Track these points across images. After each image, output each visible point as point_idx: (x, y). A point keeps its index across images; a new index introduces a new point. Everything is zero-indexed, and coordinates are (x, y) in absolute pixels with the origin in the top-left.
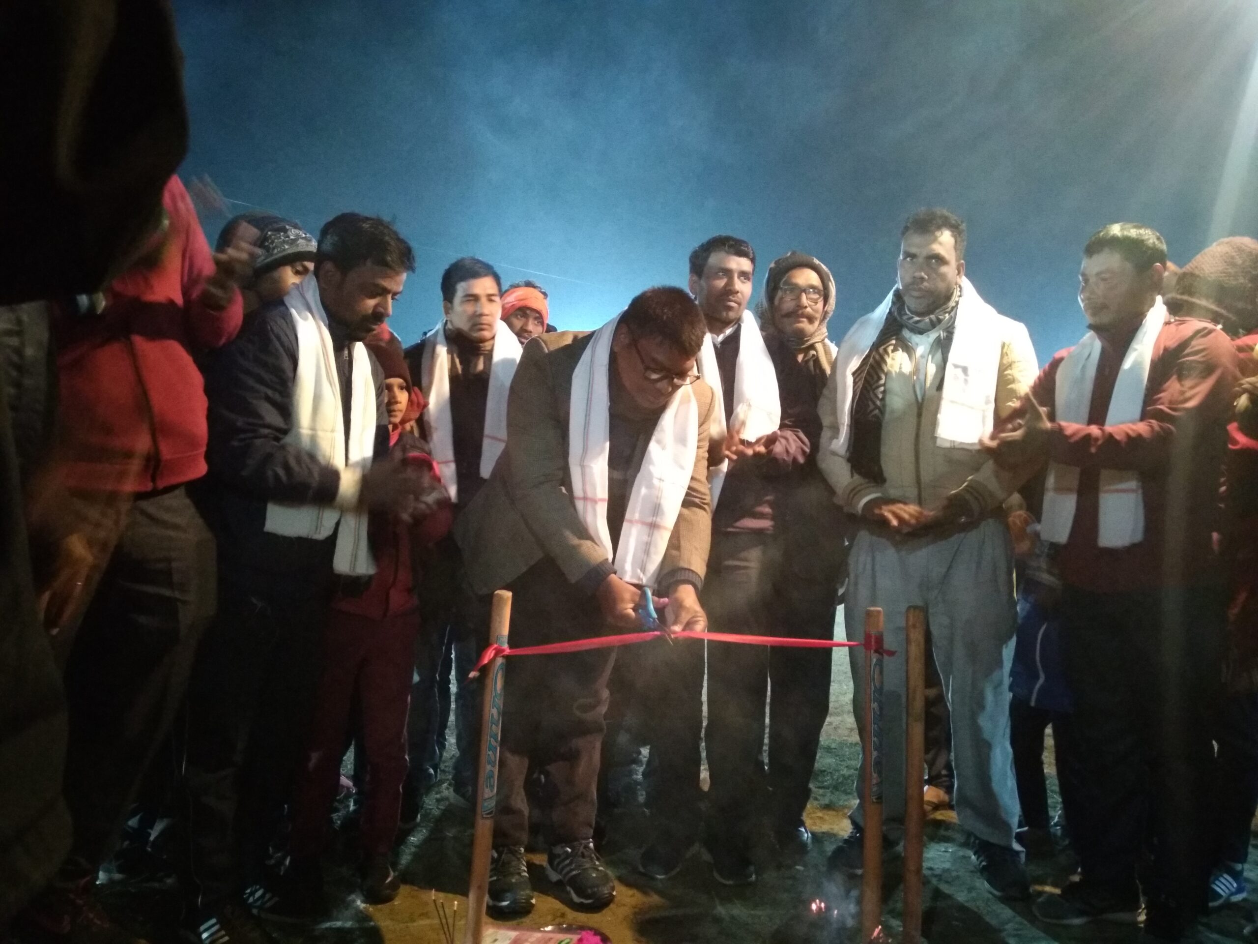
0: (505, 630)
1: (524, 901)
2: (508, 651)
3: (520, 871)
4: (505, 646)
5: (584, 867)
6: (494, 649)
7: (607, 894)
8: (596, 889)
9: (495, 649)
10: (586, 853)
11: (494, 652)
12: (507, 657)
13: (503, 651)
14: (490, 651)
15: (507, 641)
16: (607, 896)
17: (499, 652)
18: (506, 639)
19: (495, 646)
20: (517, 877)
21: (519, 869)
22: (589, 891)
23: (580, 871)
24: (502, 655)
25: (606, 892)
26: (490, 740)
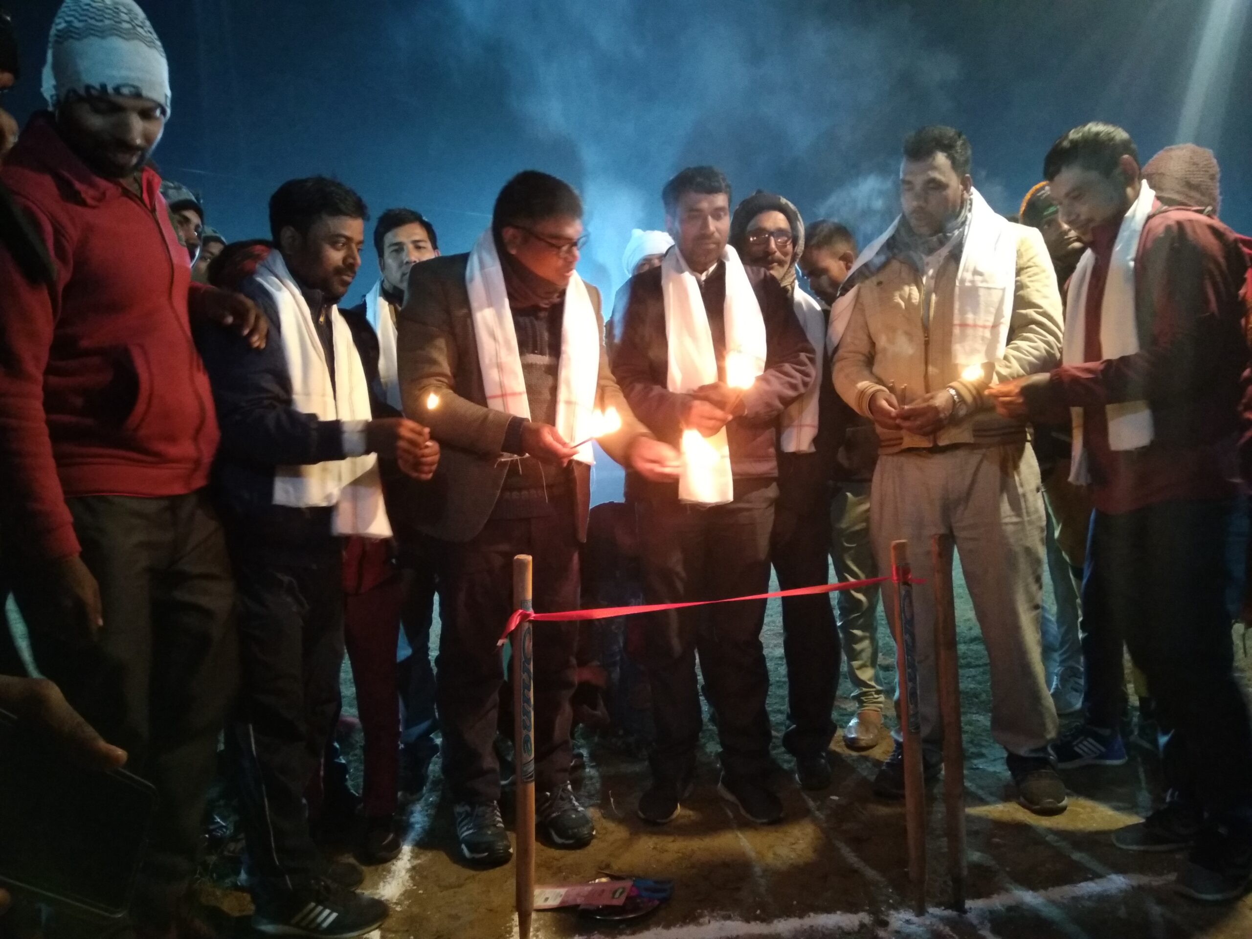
0: (529, 595)
1: (501, 851)
2: (533, 616)
3: (495, 823)
4: (531, 611)
5: (565, 809)
6: (519, 615)
7: (586, 834)
8: (576, 830)
9: (521, 614)
10: (564, 796)
11: (519, 617)
12: (534, 623)
13: (529, 615)
14: (515, 619)
15: (531, 605)
16: (587, 836)
17: (525, 617)
18: (530, 604)
19: (520, 611)
20: (493, 829)
21: (494, 821)
22: (570, 832)
23: (560, 813)
24: (527, 620)
25: (586, 832)
26: (523, 706)
